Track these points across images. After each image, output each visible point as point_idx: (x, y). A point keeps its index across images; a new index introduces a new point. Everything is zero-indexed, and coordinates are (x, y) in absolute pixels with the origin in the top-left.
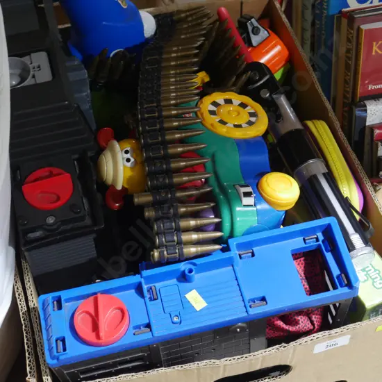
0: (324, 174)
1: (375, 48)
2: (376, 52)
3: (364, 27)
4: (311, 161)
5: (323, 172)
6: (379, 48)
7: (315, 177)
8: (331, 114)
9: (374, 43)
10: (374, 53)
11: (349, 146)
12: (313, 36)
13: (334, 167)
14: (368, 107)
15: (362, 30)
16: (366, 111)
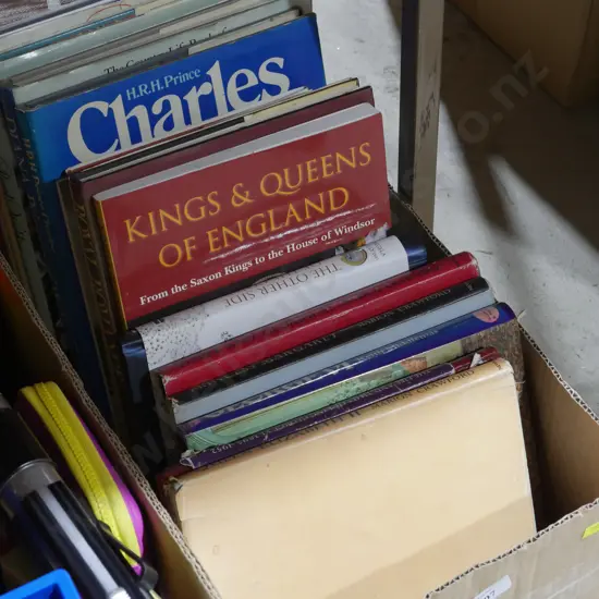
0: (51, 488)
1: (131, 230)
2: (135, 236)
3: (100, 197)
4: (26, 466)
5: (51, 482)
6: (137, 228)
7: (35, 496)
8: (66, 366)
9: (128, 222)
10: (131, 239)
11: (103, 420)
12: (32, 224)
13: (78, 467)
14: (145, 339)
15: (98, 203)
16: (142, 344)
